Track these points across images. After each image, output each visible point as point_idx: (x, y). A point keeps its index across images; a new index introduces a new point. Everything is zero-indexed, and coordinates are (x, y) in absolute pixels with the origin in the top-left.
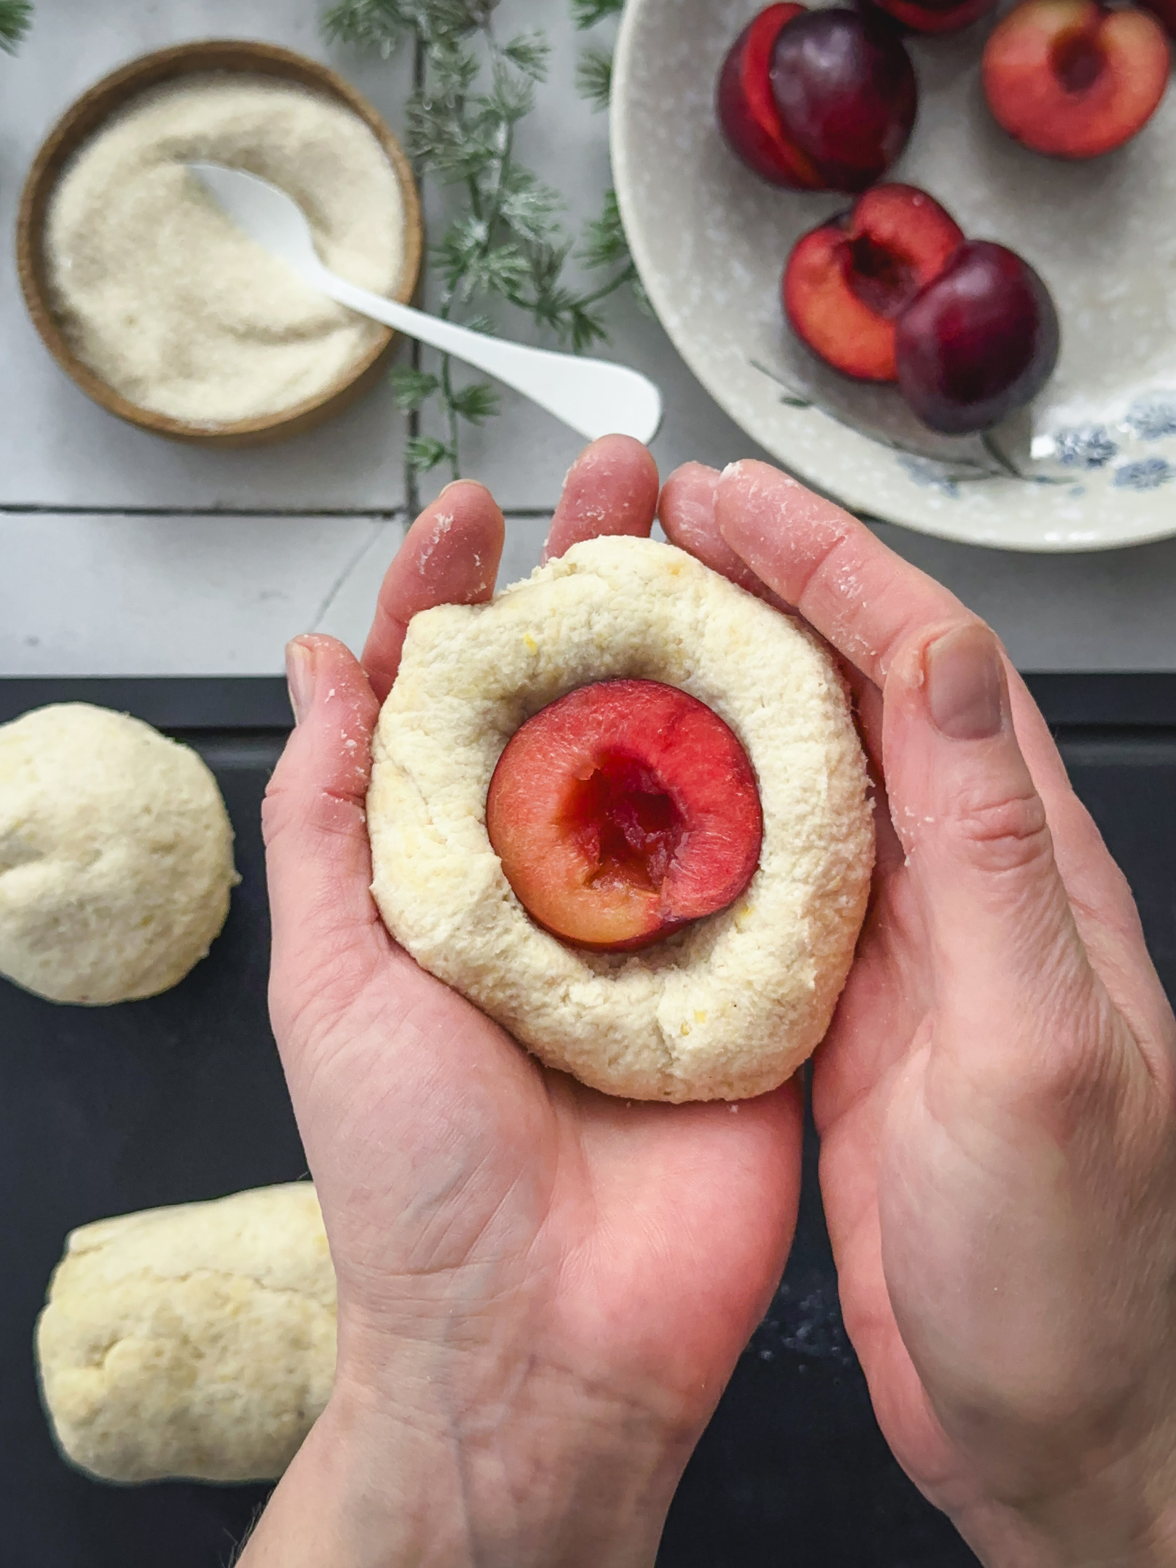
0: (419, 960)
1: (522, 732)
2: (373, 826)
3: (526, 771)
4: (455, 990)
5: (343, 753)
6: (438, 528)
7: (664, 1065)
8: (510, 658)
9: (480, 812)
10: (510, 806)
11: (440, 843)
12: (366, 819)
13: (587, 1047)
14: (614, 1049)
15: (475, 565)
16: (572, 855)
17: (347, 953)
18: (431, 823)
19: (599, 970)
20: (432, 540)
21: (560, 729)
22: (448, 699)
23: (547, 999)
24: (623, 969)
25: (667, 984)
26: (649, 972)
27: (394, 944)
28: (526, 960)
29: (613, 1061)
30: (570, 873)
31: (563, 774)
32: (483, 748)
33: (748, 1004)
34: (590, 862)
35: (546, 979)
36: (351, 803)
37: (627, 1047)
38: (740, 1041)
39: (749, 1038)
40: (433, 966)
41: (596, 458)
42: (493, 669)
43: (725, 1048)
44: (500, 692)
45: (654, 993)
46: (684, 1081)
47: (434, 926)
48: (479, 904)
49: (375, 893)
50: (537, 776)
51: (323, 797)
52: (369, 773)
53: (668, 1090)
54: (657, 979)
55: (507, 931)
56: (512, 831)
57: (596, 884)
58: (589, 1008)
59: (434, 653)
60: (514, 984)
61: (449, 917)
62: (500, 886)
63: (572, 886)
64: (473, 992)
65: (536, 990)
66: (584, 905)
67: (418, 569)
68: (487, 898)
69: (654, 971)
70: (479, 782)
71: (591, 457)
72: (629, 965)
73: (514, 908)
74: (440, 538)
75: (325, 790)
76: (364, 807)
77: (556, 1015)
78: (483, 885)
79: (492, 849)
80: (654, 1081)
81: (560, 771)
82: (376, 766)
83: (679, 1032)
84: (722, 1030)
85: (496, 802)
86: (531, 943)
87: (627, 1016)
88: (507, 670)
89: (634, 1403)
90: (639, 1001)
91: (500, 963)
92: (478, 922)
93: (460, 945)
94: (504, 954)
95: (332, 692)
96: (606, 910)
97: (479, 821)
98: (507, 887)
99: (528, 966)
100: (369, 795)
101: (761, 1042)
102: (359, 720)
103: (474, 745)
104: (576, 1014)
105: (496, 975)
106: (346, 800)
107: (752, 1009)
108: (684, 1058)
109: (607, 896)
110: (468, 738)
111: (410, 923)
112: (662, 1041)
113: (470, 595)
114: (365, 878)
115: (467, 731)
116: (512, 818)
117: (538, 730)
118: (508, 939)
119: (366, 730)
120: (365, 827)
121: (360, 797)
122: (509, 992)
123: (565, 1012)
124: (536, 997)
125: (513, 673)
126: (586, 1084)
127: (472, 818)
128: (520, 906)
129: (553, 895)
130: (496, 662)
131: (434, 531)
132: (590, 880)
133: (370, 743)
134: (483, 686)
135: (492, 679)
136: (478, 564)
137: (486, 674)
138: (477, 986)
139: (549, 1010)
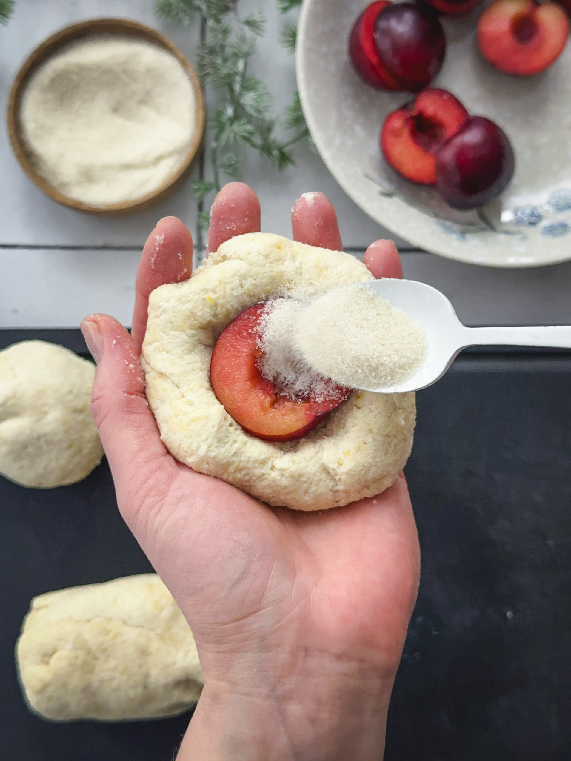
0: (194, 468)
1: (220, 339)
2: (154, 406)
3: (227, 358)
4: (216, 477)
5: (129, 371)
6: (157, 243)
7: (333, 487)
8: (200, 307)
9: (207, 385)
10: (223, 377)
11: (191, 405)
12: (148, 403)
13: (291, 489)
14: (305, 485)
15: (179, 259)
16: (261, 394)
17: (157, 472)
18: (184, 397)
19: (286, 450)
20: (155, 249)
21: (239, 333)
22: (173, 333)
23: (263, 471)
24: (298, 446)
25: (324, 446)
26: (312, 444)
27: (180, 464)
28: (248, 454)
29: (306, 492)
30: (262, 403)
31: (246, 356)
32: (198, 354)
33: (371, 441)
34: (270, 396)
35: (260, 461)
36: (139, 396)
37: (311, 483)
38: (370, 460)
39: (375, 457)
40: (202, 469)
41: (225, 198)
42: (193, 314)
43: (363, 466)
44: (198, 325)
45: (318, 453)
46: (345, 491)
47: (198, 447)
48: (218, 431)
49: (163, 440)
50: (233, 359)
51: (125, 396)
52: (144, 379)
53: (337, 499)
54: (318, 445)
55: (235, 442)
56: (227, 390)
57: (276, 406)
58: (286, 469)
59: (160, 310)
60: (244, 468)
61: (204, 441)
62: (227, 420)
63: (264, 410)
64: (225, 477)
65: (256, 468)
66: (273, 418)
67: (151, 266)
68: (221, 427)
69: (315, 442)
70: (201, 370)
71: (223, 198)
72: (301, 443)
73: (236, 429)
74: (159, 247)
75: (125, 392)
76: (146, 398)
77: (270, 477)
78: (218, 421)
79: (218, 402)
80: (330, 496)
81: (245, 354)
82: (147, 376)
83: (337, 465)
84: (360, 457)
85: (215, 377)
86: (248, 445)
87: (307, 468)
88: (199, 314)
89: (362, 660)
90: (311, 459)
91: (235, 459)
92: (220, 440)
93: (213, 454)
94: (236, 454)
95: (114, 342)
96: (285, 417)
97: (207, 389)
98: (230, 419)
99: (249, 457)
100: (147, 391)
101: (381, 459)
102: (131, 354)
103: (193, 353)
104: (280, 474)
105: (234, 466)
106: (137, 395)
107: (374, 443)
108: (344, 477)
109: (284, 410)
110: (188, 350)
111: (185, 449)
112: (329, 473)
113: (180, 276)
114: (156, 434)
115: (187, 346)
116: (225, 383)
117: (229, 336)
118: (235, 447)
119: (136, 358)
120: (149, 408)
121: (143, 392)
122: (243, 473)
123: (274, 474)
124: (258, 472)
125: (204, 315)
126: (295, 509)
127: (204, 389)
128: (239, 427)
129: (256, 417)
130: (193, 310)
131: (156, 244)
132: (273, 404)
133: (140, 364)
134: (188, 323)
135: (193, 319)
136: (181, 258)
137: (189, 317)
138: (226, 474)
139: (266, 476)
